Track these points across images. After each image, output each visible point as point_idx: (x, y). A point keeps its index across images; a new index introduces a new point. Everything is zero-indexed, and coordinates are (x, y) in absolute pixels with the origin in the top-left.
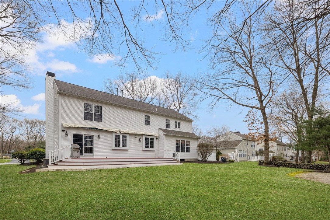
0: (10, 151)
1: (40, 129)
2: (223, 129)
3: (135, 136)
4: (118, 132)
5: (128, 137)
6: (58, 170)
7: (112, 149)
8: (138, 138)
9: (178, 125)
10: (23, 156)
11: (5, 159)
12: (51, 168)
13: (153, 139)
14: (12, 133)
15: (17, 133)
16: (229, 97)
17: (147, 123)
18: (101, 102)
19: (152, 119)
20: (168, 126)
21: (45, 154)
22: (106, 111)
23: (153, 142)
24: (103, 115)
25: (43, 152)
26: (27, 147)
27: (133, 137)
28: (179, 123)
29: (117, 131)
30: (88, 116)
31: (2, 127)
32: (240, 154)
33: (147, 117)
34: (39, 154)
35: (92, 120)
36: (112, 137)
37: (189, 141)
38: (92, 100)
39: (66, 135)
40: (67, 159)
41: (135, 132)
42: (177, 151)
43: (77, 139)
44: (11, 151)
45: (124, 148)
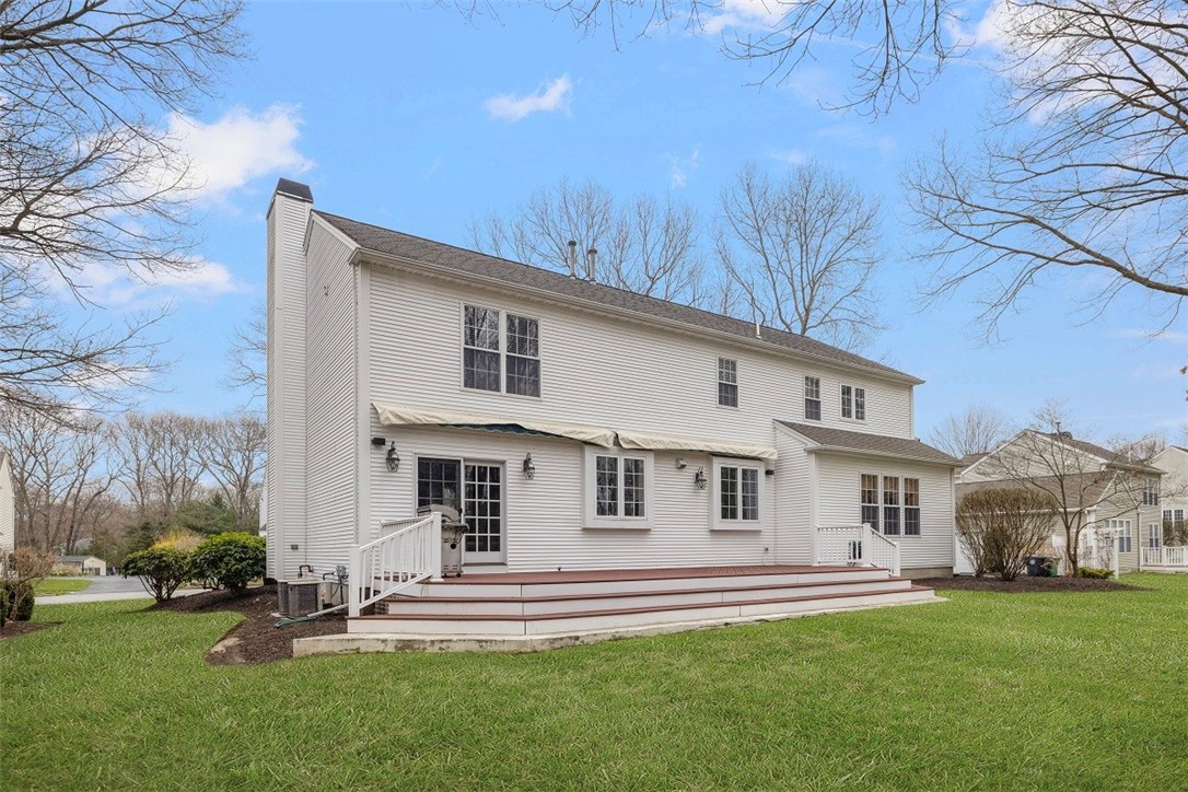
0: (74, 541)
1: (185, 453)
2: (974, 423)
3: (677, 461)
4: (610, 444)
5: (649, 465)
6: (405, 645)
7: (584, 529)
8: (692, 469)
9: (852, 404)
10: (168, 566)
11: (67, 578)
12: (366, 633)
13: (754, 472)
14: (82, 472)
15: (98, 470)
16: (1098, 256)
17: (728, 395)
18: (533, 302)
19: (750, 375)
20: (813, 408)
21: (264, 559)
22: (558, 342)
23: (754, 488)
24: (542, 365)
25: (257, 548)
26: (135, 524)
27: (669, 466)
28: (860, 393)
29: (607, 440)
30: (478, 370)
31: (45, 450)
32: (1121, 539)
33: (728, 367)
34: (241, 560)
35: (498, 389)
36: (583, 468)
37: (916, 481)
38: (497, 293)
39: (392, 461)
40: (426, 582)
41: (681, 441)
42: (890, 533)
43: (435, 480)
44: (78, 543)
45: (634, 522)
